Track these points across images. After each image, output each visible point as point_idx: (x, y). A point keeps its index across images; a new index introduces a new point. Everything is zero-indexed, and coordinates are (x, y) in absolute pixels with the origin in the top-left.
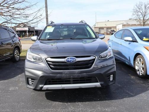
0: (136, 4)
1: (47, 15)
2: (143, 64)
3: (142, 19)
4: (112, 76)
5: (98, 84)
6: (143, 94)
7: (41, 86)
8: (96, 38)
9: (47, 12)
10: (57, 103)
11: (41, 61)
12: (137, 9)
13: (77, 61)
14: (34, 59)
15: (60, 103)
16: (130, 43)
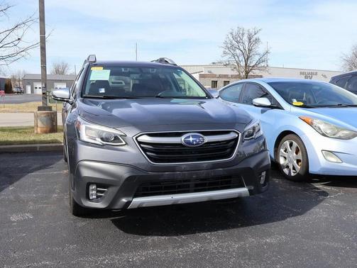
1: (43, 40)
2: (297, 153)
3: (243, 64)
4: (264, 174)
7: (124, 200)
8: (209, 97)
9: (43, 32)
11: (124, 143)
12: (234, 42)
13: (206, 141)
14: (102, 139)
15: (163, 238)
16: (265, 111)
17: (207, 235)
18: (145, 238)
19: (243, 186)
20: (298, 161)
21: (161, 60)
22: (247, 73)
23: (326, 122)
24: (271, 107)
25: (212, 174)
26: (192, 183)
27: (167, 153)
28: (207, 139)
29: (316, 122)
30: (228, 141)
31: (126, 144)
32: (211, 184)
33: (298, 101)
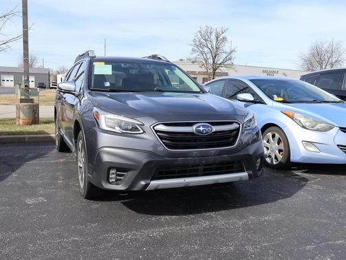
0: (199, 29)
1: (26, 34)
2: (278, 144)
3: (211, 61)
4: (259, 161)
5: (245, 175)
7: (143, 183)
10: (167, 217)
11: (142, 131)
12: (202, 40)
14: (120, 127)
16: (248, 106)
18: (158, 217)
19: (244, 171)
20: (280, 151)
21: (154, 57)
23: (306, 116)
24: (254, 102)
26: (201, 168)
27: (180, 141)
28: (215, 129)
29: (296, 116)
30: (231, 131)
31: (144, 132)
32: (216, 169)
33: (278, 97)
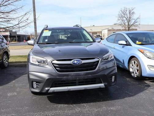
0: (121, 9)
1: (35, 19)
3: (127, 24)
4: (113, 77)
5: (102, 85)
6: (141, 94)
7: (47, 89)
8: (94, 41)
9: (35, 15)
11: (47, 64)
13: (82, 63)
15: (65, 105)
16: (124, 47)
17: (85, 105)
18: (58, 105)
19: (102, 83)
22: (129, 28)
23: (150, 52)
24: (126, 45)
25: (86, 77)
26: (77, 82)
29: (145, 52)
31: (48, 64)
